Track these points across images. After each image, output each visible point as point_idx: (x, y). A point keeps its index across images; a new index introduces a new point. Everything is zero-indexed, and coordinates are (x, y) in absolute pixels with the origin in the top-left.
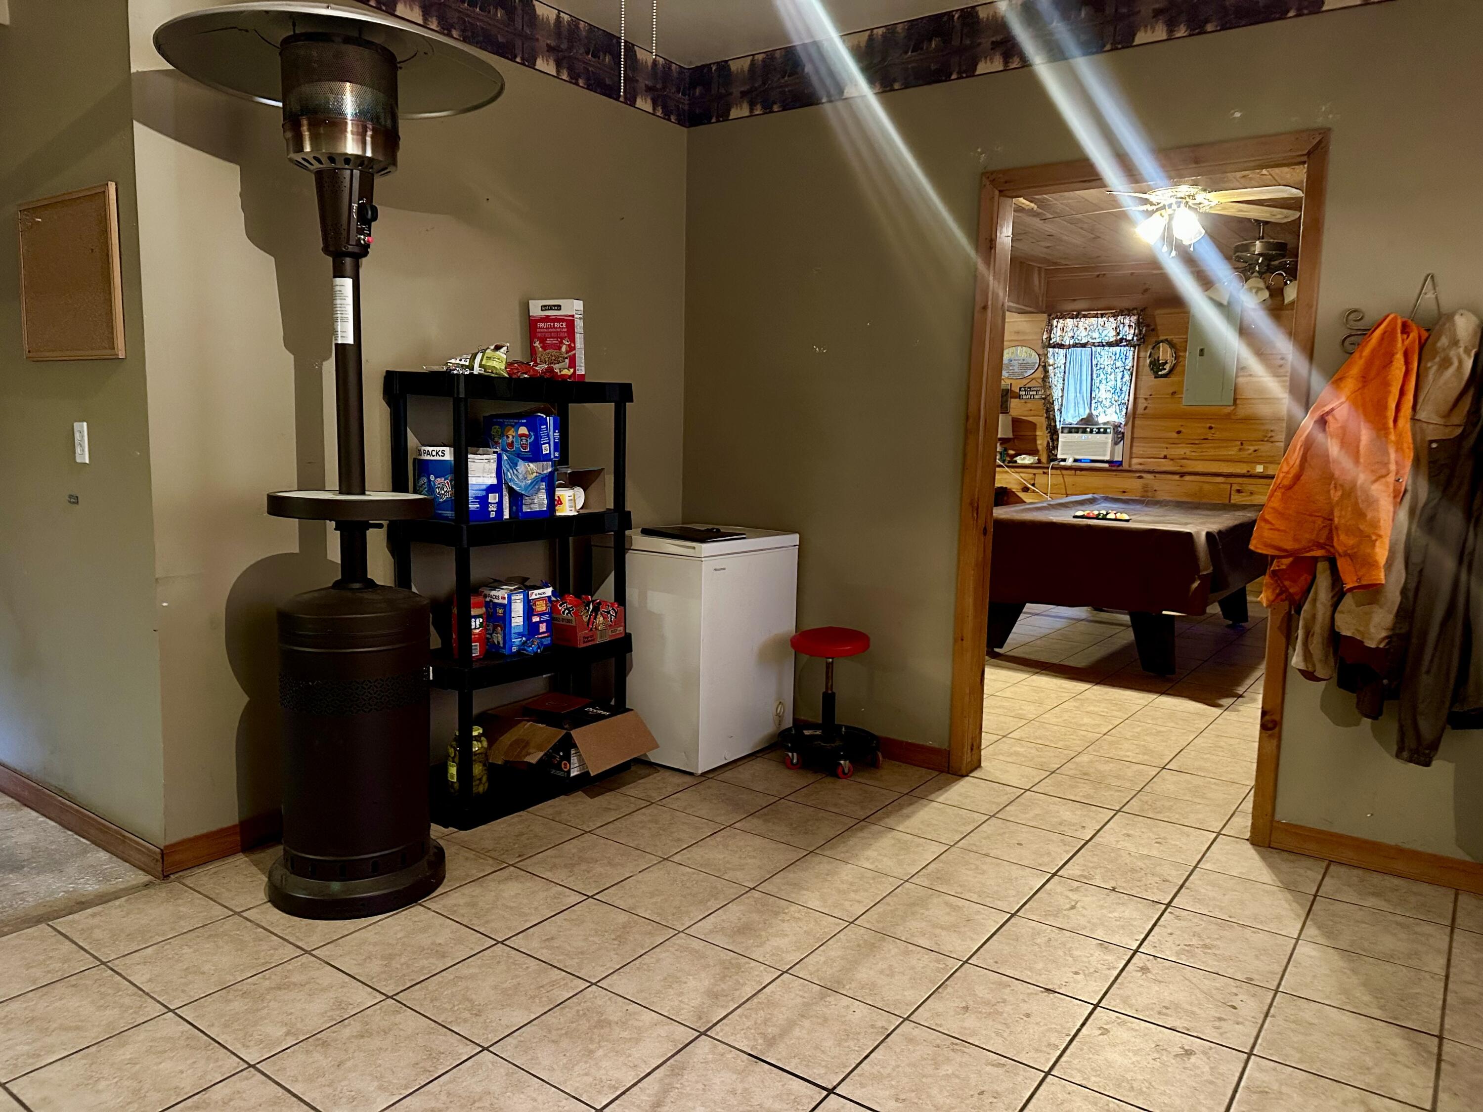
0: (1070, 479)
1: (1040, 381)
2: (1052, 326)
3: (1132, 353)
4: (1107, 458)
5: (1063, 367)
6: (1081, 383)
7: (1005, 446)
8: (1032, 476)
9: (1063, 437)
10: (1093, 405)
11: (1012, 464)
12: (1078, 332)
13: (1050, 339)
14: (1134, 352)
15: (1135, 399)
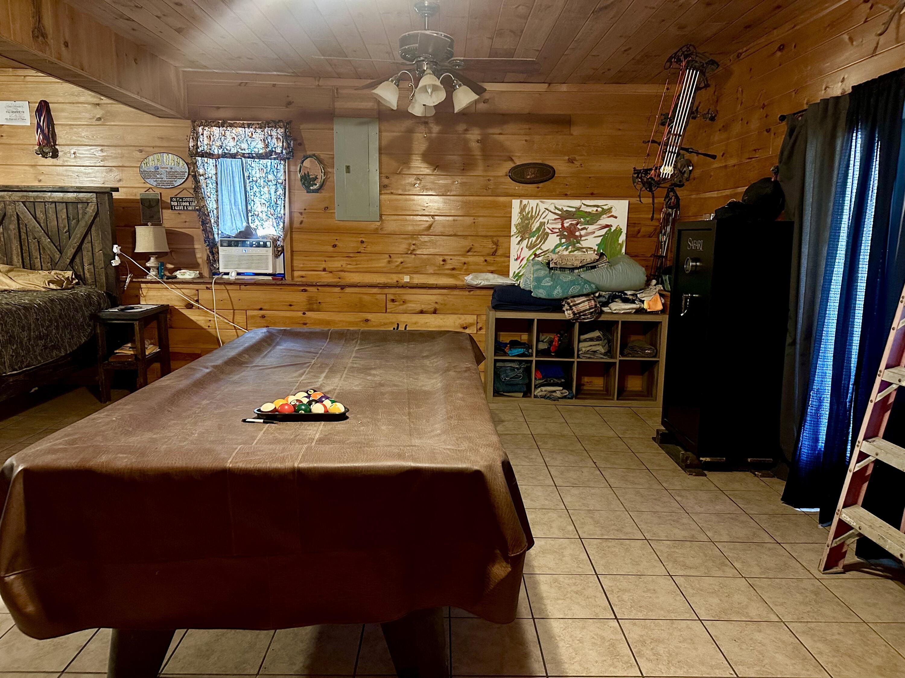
0: (236, 294)
1: (192, 191)
2: (197, 133)
3: (282, 166)
4: (270, 271)
5: (214, 177)
6: (235, 194)
7: (161, 260)
8: (194, 292)
9: (223, 251)
10: (250, 218)
11: (172, 280)
12: (226, 142)
13: (198, 148)
14: (285, 166)
15: (291, 213)
